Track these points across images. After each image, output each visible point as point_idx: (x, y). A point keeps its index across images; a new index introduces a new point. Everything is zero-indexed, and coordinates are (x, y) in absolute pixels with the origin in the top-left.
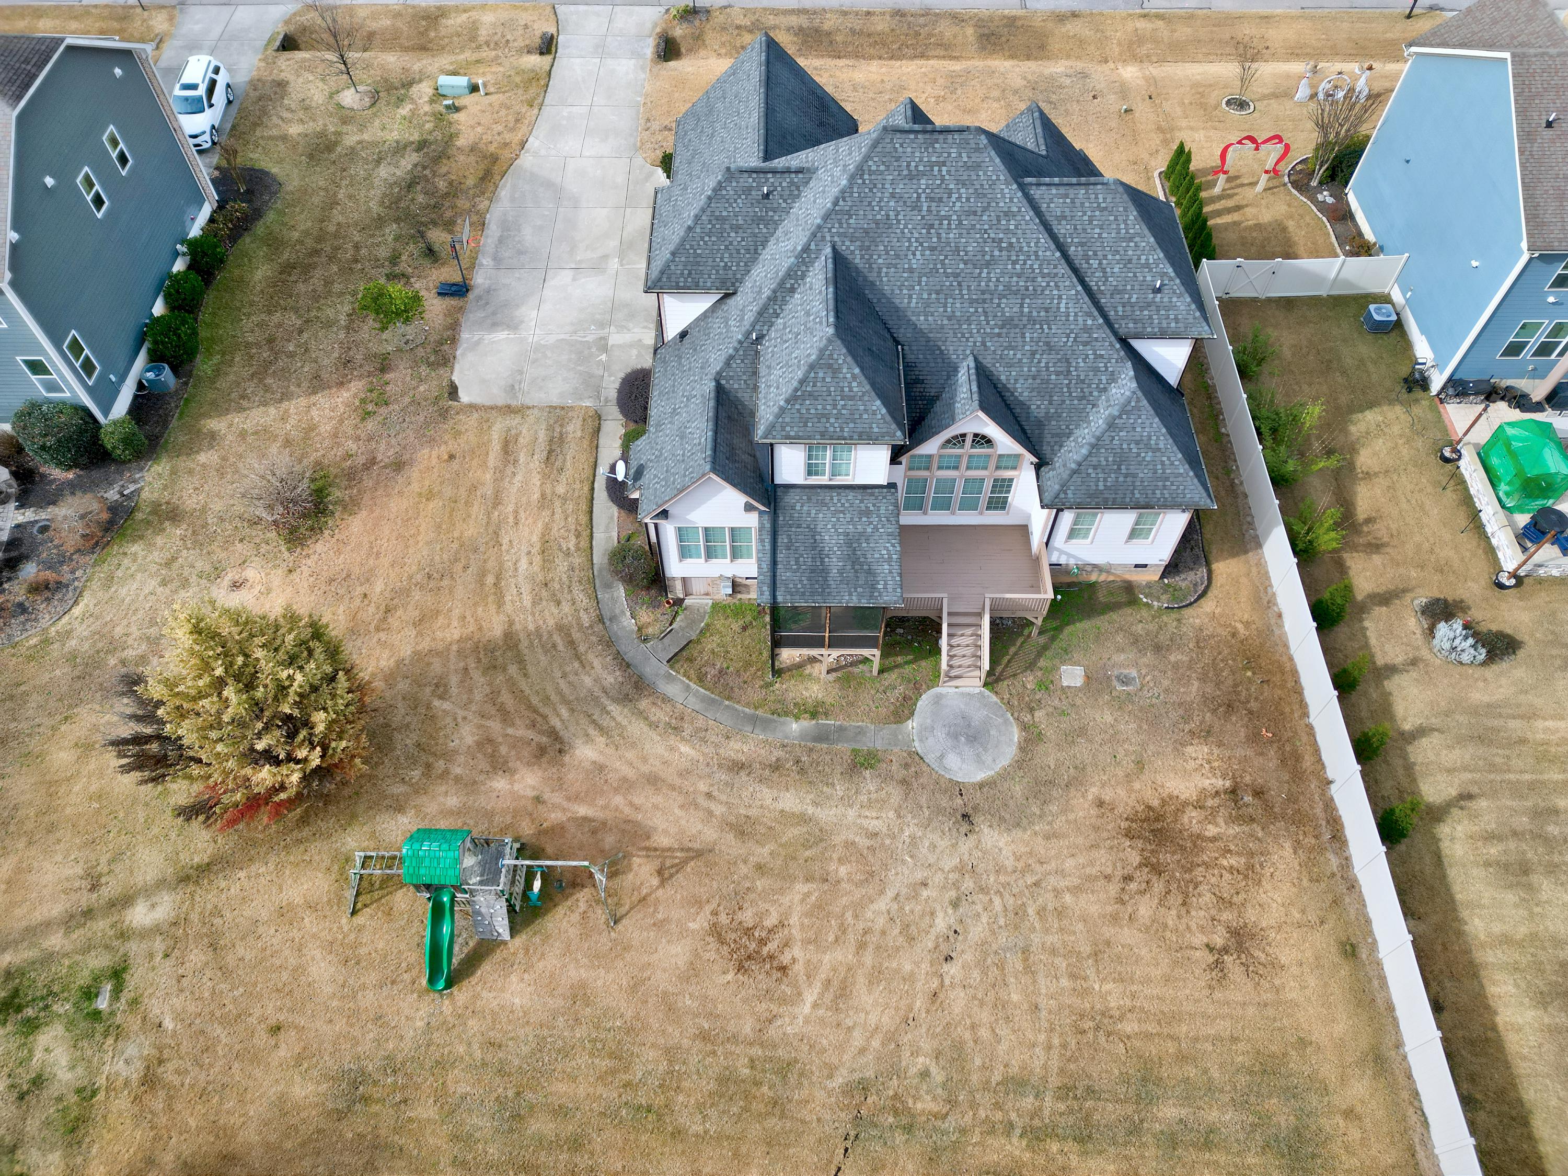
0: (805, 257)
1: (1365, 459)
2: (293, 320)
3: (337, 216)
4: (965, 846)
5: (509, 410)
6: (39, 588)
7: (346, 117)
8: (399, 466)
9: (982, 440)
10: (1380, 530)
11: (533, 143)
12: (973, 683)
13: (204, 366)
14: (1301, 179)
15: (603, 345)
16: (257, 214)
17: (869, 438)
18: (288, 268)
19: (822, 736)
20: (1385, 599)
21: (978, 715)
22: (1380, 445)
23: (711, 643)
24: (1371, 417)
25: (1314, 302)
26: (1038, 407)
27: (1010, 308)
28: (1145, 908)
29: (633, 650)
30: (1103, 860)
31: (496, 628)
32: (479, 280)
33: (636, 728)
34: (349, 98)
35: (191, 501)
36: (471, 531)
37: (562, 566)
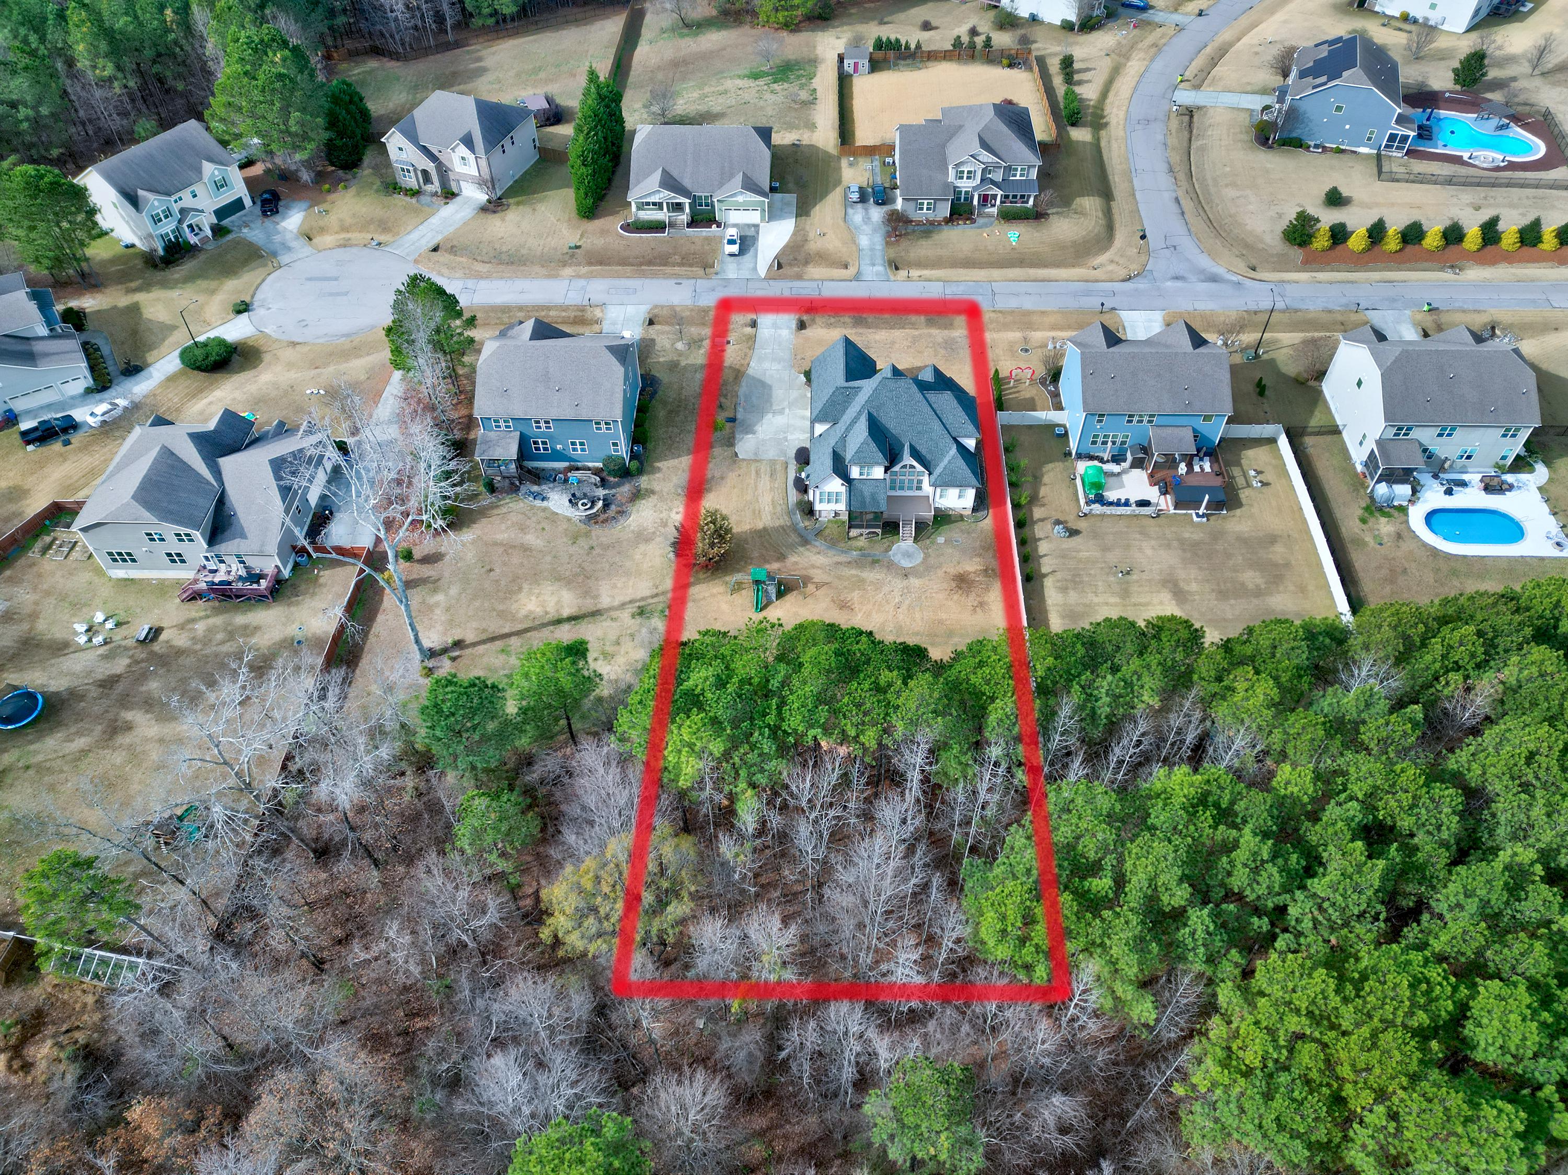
0: (860, 413)
1: (1046, 479)
2: (676, 430)
3: (684, 393)
4: (905, 582)
5: (756, 461)
6: (619, 512)
7: (680, 354)
8: (722, 478)
9: (912, 467)
10: (1046, 501)
11: (752, 364)
12: (910, 542)
13: (650, 446)
14: (1043, 382)
15: (786, 439)
16: (655, 392)
17: (878, 464)
18: (670, 412)
19: (863, 555)
20: (1042, 520)
21: (911, 550)
22: (1051, 474)
23: (827, 531)
24: (1050, 466)
25: (1039, 427)
26: (929, 457)
27: (920, 428)
28: (956, 597)
29: (804, 533)
30: (945, 585)
31: (760, 526)
32: (739, 416)
33: (807, 553)
34: (680, 346)
35: (657, 488)
36: (749, 498)
37: (779, 508)
